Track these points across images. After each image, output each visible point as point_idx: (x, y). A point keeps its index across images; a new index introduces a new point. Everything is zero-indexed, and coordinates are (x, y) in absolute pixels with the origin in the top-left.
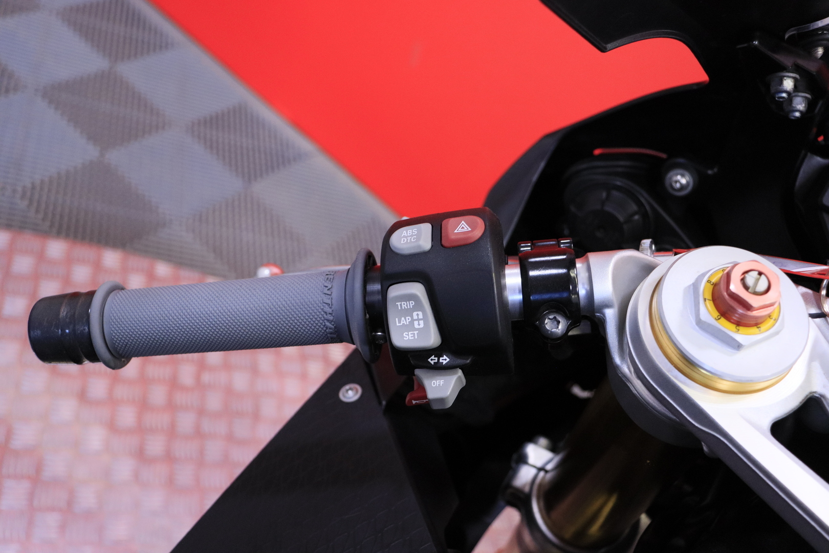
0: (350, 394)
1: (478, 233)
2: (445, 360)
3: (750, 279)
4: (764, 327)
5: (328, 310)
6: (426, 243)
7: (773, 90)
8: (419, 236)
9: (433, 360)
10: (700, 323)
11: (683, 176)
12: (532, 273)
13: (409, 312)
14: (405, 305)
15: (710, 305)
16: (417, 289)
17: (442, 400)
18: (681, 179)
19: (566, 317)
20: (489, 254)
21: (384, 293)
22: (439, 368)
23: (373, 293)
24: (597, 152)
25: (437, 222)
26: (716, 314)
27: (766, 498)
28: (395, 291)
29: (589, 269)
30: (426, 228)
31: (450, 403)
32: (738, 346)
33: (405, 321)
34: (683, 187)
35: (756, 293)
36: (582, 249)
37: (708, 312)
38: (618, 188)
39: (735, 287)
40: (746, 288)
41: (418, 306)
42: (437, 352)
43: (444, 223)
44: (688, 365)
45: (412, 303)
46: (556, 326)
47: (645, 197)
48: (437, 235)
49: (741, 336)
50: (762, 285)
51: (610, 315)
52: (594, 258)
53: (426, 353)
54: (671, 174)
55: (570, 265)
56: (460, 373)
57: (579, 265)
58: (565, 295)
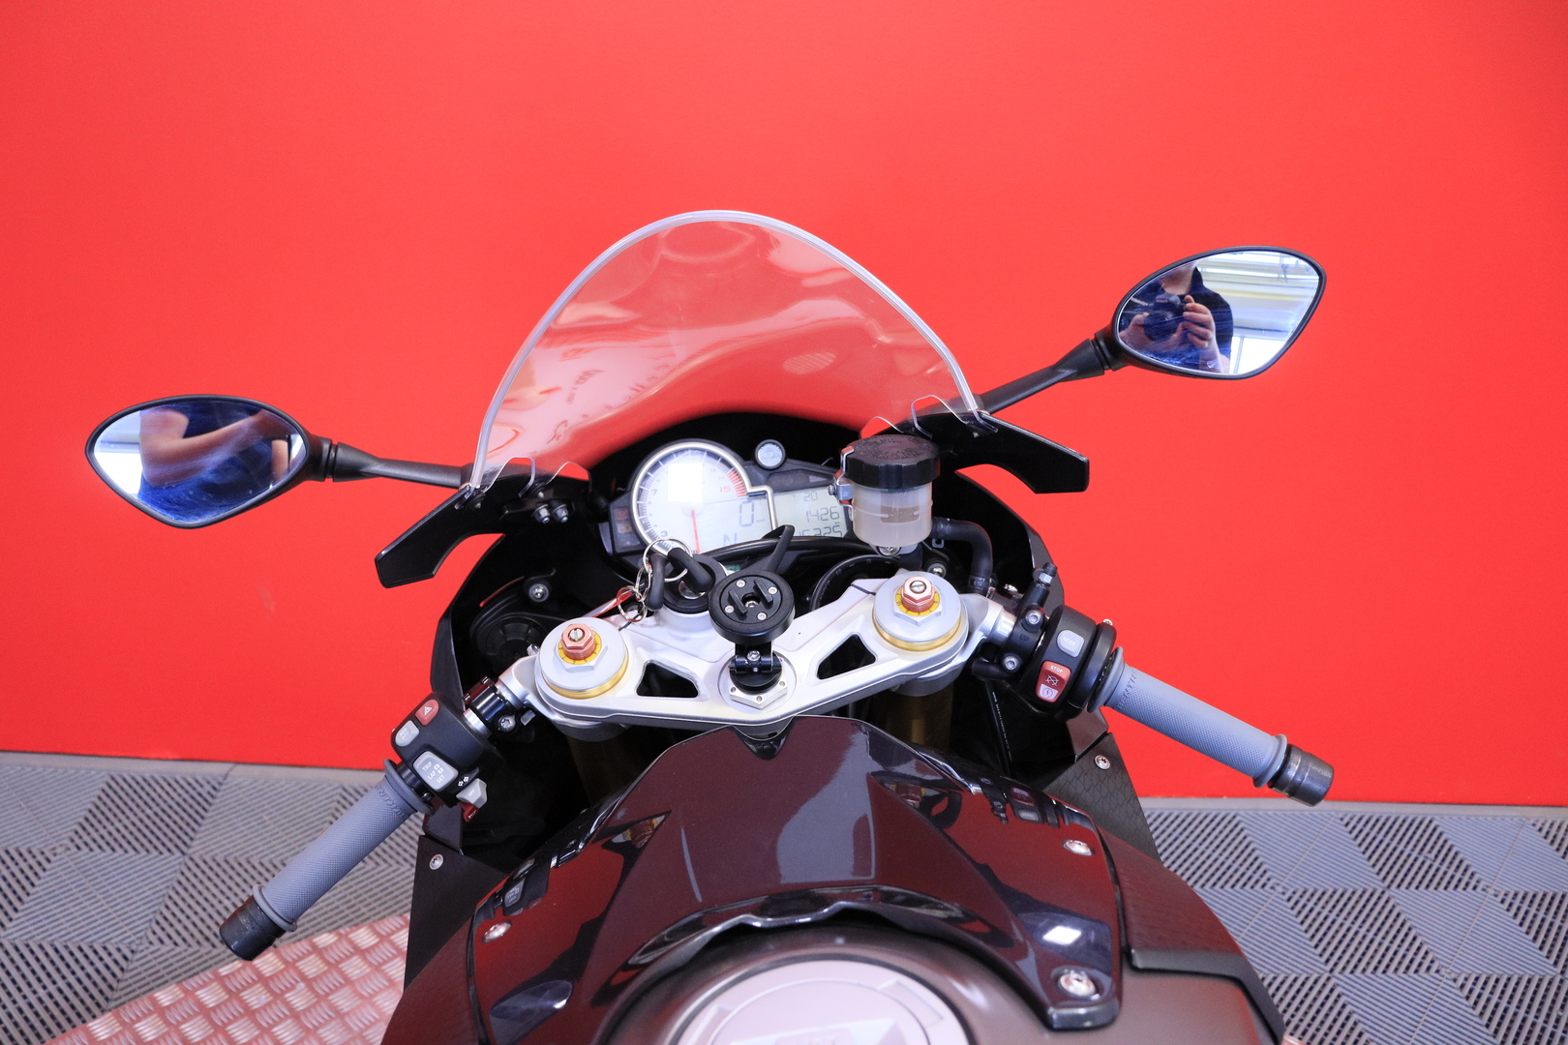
0: (437, 863)
1: (436, 707)
2: (466, 779)
3: (572, 635)
4: (597, 651)
5: (391, 803)
6: (415, 731)
7: (538, 519)
8: (409, 730)
9: (461, 784)
10: (568, 670)
11: (538, 588)
12: (478, 707)
13: (431, 769)
14: (427, 767)
15: (567, 659)
16: (428, 755)
17: (480, 799)
18: (539, 591)
19: (510, 715)
20: (450, 714)
21: (414, 771)
22: (466, 785)
23: (408, 777)
24: (482, 605)
25: (413, 717)
26: (571, 661)
27: (676, 726)
28: (417, 765)
29: (504, 685)
30: (410, 724)
31: (485, 799)
32: (592, 668)
33: (433, 774)
34: (543, 595)
35: (579, 640)
36: (495, 677)
37: (569, 664)
38: (508, 622)
39: (570, 644)
40: (574, 641)
41: (434, 763)
42: (460, 777)
43: (417, 715)
44: (580, 693)
45: (430, 763)
46: (508, 723)
47: (528, 615)
48: (418, 723)
49: (591, 661)
50: (579, 633)
51: (531, 699)
52: (502, 678)
53: (454, 783)
54: (530, 591)
55: (494, 689)
56: (478, 780)
57: (498, 687)
58: (503, 705)
